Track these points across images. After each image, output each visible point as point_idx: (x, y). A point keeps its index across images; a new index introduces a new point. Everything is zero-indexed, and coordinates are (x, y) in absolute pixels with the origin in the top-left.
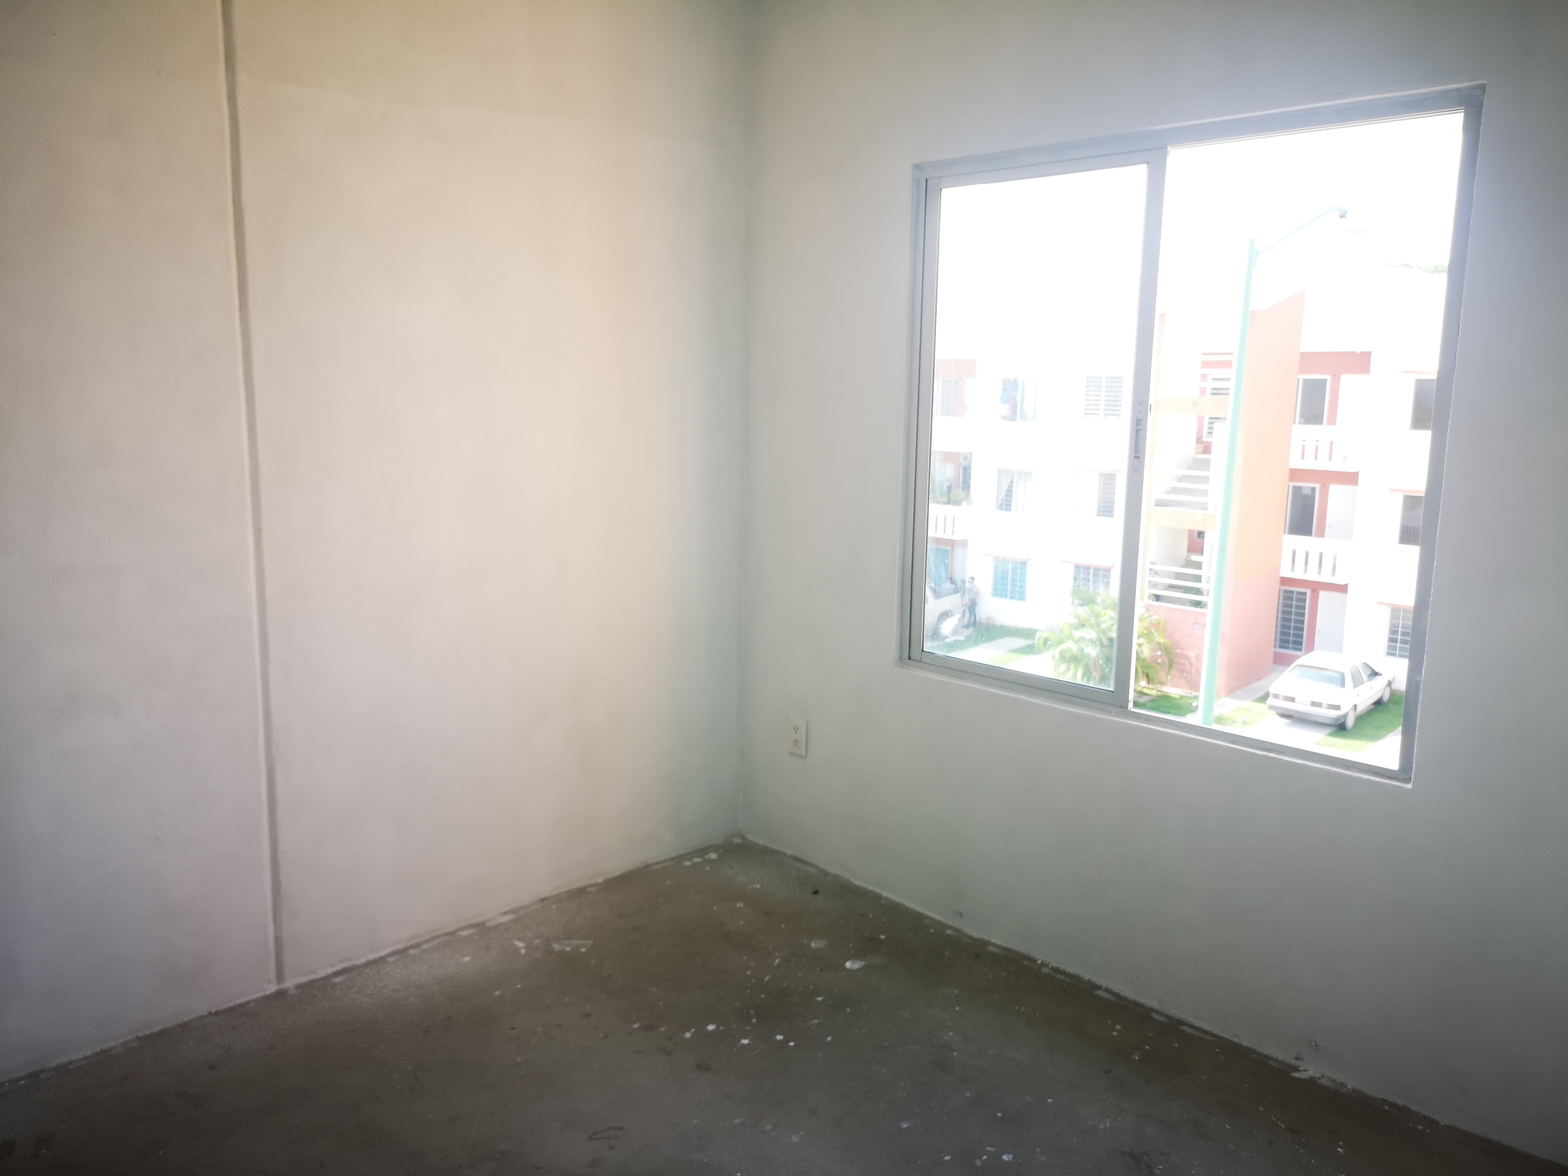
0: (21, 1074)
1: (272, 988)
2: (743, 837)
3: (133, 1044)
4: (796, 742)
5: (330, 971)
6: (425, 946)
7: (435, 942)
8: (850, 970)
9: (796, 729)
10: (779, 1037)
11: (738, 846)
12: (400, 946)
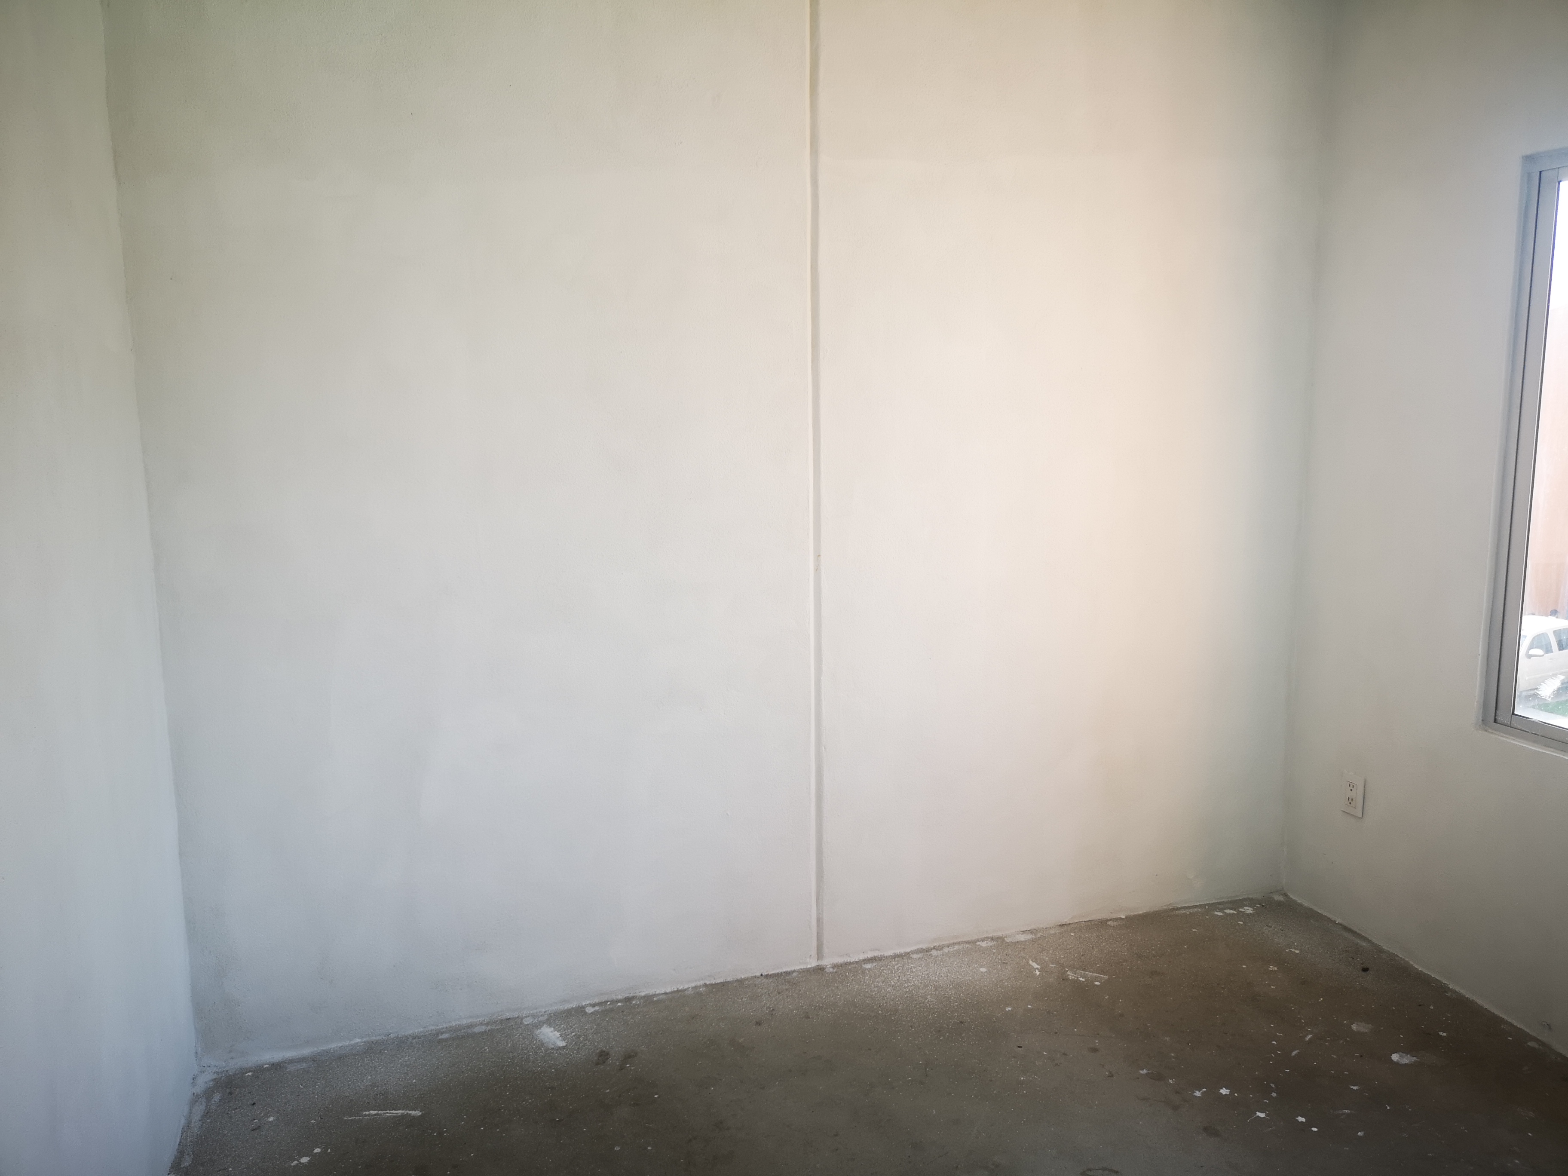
0: (620, 997)
1: (813, 963)
2: (1286, 895)
3: (701, 990)
4: (1350, 800)
5: (862, 957)
6: (946, 950)
7: (956, 947)
8: (1397, 1064)
9: (1352, 786)
10: (1301, 1119)
11: (1279, 904)
12: (925, 946)
